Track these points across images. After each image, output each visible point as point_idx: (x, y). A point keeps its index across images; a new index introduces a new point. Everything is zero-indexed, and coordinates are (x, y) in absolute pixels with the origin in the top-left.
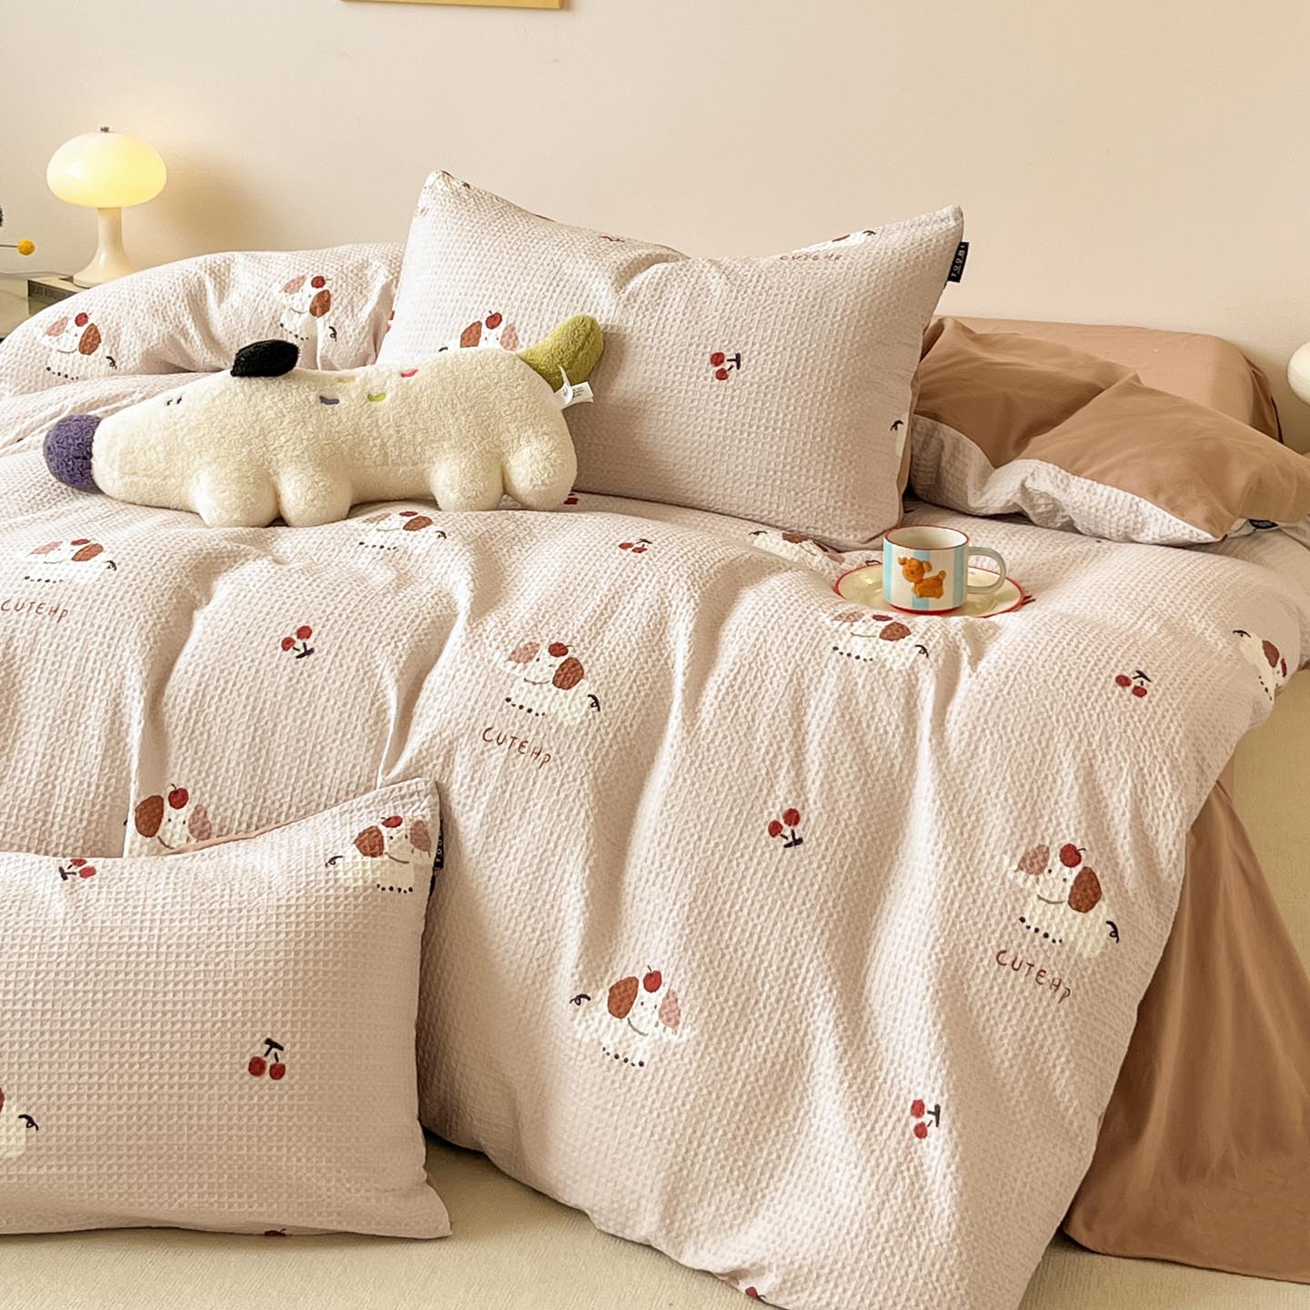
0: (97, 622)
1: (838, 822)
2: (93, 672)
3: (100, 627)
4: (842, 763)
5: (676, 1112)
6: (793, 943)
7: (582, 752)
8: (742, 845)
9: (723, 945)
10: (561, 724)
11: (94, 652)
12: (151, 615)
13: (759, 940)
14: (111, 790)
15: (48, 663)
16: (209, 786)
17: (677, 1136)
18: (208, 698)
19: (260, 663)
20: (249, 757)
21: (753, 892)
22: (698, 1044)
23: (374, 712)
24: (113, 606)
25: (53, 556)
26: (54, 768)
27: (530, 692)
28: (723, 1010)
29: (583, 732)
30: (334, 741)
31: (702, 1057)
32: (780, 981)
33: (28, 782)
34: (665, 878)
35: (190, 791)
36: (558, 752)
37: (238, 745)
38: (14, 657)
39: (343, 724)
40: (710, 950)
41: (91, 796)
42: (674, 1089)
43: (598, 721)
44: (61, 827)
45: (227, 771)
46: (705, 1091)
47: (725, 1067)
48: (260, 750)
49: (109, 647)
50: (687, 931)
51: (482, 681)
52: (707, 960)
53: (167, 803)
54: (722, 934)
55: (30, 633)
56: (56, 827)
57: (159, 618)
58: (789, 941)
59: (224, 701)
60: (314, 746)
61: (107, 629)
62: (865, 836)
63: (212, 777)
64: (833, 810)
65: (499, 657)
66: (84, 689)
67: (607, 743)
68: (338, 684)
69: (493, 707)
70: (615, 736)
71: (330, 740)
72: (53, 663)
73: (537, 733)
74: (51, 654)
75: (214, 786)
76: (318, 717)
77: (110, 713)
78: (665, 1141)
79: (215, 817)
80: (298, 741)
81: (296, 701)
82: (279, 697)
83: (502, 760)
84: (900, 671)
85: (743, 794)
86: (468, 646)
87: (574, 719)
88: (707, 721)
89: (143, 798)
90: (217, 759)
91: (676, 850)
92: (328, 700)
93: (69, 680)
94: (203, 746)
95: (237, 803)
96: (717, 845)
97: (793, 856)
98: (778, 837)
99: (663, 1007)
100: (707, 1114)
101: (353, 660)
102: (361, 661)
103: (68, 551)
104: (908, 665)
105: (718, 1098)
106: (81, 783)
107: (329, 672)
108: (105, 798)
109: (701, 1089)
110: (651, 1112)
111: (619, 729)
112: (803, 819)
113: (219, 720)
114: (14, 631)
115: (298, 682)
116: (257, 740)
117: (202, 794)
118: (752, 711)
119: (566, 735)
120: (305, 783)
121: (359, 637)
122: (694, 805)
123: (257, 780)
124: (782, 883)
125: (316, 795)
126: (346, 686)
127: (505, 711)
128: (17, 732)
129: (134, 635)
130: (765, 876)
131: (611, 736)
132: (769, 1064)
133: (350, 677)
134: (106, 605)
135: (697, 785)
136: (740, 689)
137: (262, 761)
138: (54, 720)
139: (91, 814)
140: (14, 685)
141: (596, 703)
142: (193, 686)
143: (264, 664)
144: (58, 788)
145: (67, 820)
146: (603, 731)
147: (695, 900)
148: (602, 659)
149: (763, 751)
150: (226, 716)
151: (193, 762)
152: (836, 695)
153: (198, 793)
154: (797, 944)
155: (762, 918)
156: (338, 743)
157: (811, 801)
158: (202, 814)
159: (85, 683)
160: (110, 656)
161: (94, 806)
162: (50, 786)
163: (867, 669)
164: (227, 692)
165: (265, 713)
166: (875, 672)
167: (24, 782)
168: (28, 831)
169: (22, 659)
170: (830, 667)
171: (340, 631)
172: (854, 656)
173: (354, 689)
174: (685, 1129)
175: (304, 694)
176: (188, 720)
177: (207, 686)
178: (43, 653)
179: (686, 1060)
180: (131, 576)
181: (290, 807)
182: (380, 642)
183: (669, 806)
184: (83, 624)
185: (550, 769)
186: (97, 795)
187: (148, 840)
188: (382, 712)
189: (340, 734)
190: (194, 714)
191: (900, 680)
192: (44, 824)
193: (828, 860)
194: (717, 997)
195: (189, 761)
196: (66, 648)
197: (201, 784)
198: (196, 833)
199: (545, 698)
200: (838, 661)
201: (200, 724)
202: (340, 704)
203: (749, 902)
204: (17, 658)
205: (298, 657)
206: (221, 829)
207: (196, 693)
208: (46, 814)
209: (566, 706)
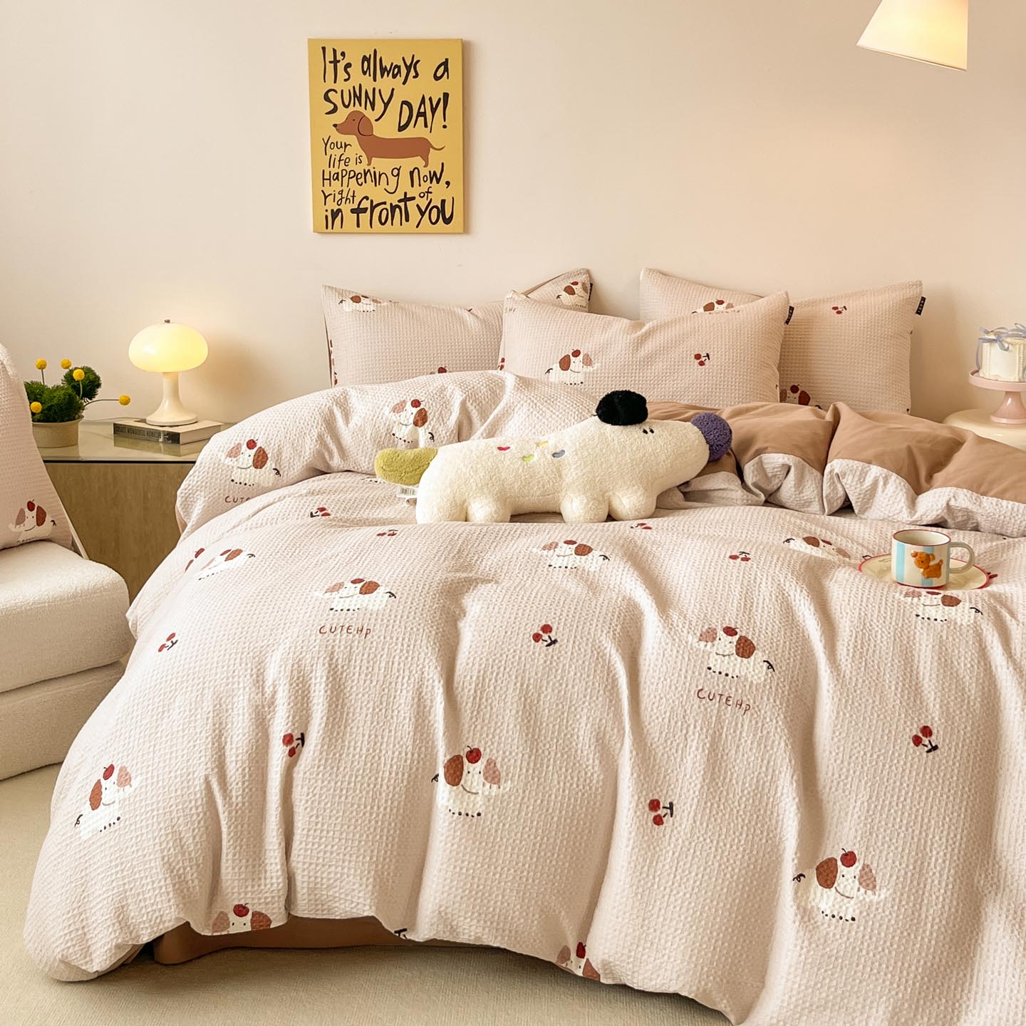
0: (395, 635)
1: (959, 731)
2: (398, 671)
3: (397, 639)
4: (950, 690)
5: (887, 951)
6: (947, 819)
7: (772, 701)
8: (896, 755)
9: (897, 827)
10: (752, 682)
11: (397, 658)
12: (432, 627)
13: (923, 820)
14: (422, 756)
15: (364, 668)
16: (496, 744)
17: (891, 969)
18: (487, 680)
19: (521, 652)
20: (523, 720)
21: (912, 787)
22: (894, 900)
23: (610, 680)
24: (403, 623)
25: (344, 592)
26: (379, 744)
27: (722, 662)
28: (906, 873)
29: (768, 687)
30: (584, 703)
31: (899, 909)
32: (943, 848)
33: (361, 757)
34: (845, 785)
35: (482, 750)
36: (754, 702)
37: (514, 712)
38: (336, 666)
39: (589, 690)
40: (888, 832)
41: (409, 762)
42: (883, 934)
43: (776, 678)
44: (388, 788)
45: (507, 732)
46: (905, 934)
47: (917, 914)
48: (530, 714)
49: (408, 652)
50: (870, 820)
51: (686, 656)
52: (887, 839)
53: (465, 760)
54: (894, 819)
55: (346, 648)
56: (385, 787)
57: (438, 629)
58: (944, 818)
59: (499, 682)
60: (570, 708)
61: (403, 639)
62: (978, 738)
63: (497, 738)
64: (953, 723)
65: (692, 639)
66: (393, 684)
67: (786, 693)
68: (580, 662)
69: (700, 674)
70: (790, 688)
71: (581, 703)
72: (367, 668)
73: (737, 690)
74: (365, 661)
75: (499, 744)
76: (570, 686)
77: (416, 700)
78: (882, 973)
79: (502, 766)
80: (557, 705)
81: (553, 677)
82: (540, 675)
83: (715, 712)
84: (968, 626)
85: (888, 718)
86: (666, 632)
87: (759, 678)
88: (848, 672)
90: (499, 724)
91: (849, 764)
92: (575, 674)
93: (382, 678)
94: (488, 716)
95: (517, 754)
96: (878, 756)
97: (934, 758)
98: (921, 746)
99: (861, 877)
100: (910, 950)
101: (587, 645)
102: (593, 646)
103: (353, 587)
104: (972, 621)
105: (916, 938)
106: (400, 753)
107: (572, 654)
108: (419, 762)
109: (902, 933)
110: (868, 953)
111: (791, 683)
112: (935, 731)
113: (497, 696)
114: (333, 647)
115: (551, 663)
116: (528, 707)
117: (491, 750)
118: (876, 662)
119: (757, 690)
120: (565, 735)
121: (586, 629)
122: (856, 730)
123: (530, 735)
124: (931, 778)
126: (587, 663)
127: (709, 676)
128: (347, 721)
129: (425, 641)
130: (918, 774)
131: (787, 687)
132: (947, 908)
133: (588, 657)
134: (398, 622)
135: (854, 716)
136: (862, 648)
137: (532, 722)
138: (374, 710)
139: (409, 776)
140: (340, 686)
141: (770, 666)
142: (475, 673)
143: (524, 653)
144: (383, 758)
145: (392, 781)
146: (781, 685)
147: (870, 798)
148: (762, 635)
149: (893, 688)
150: (502, 692)
151: (482, 728)
152: (930, 646)
154: (950, 820)
155: (922, 804)
156: (587, 704)
157: (936, 719)
158: (492, 765)
159: (393, 680)
160: (410, 659)
161: (411, 769)
162: (377, 758)
163: (945, 626)
164: (501, 675)
165: (531, 687)
166: (951, 628)
167: (357, 756)
168: (364, 793)
169: (343, 667)
170: (919, 628)
171: (571, 626)
172: (932, 619)
173: (593, 665)
174: (895, 963)
175: (557, 671)
176: (475, 698)
177: (485, 672)
178: (358, 662)
179: (887, 913)
180: (409, 601)
181: (556, 754)
182: (602, 631)
183: (837, 733)
184: (385, 638)
185: (752, 715)
186: (412, 760)
187: (455, 788)
188: (616, 679)
189: (588, 698)
190: (479, 692)
191: (971, 631)
192: (375, 786)
193: (958, 758)
194: (900, 864)
195: (479, 727)
196: (375, 656)
197: (490, 743)
198: (490, 779)
199: (735, 665)
200: (922, 623)
201: (484, 700)
202: (584, 676)
203: (910, 794)
204: (339, 667)
205: (547, 646)
206: (507, 775)
207: (478, 677)
208: (376, 779)
209: (751, 670)
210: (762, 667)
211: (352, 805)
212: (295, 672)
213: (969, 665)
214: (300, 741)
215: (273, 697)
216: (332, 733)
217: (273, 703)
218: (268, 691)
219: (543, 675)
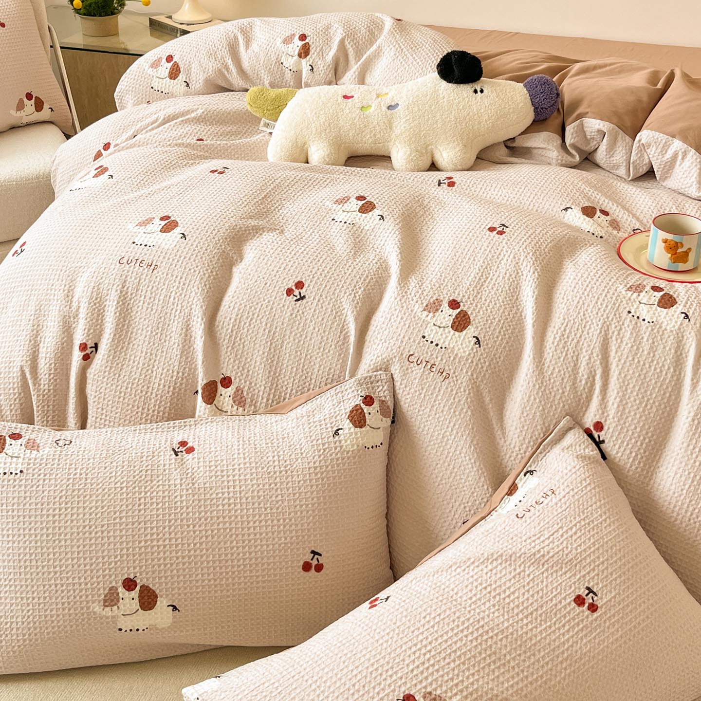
0: (175, 273)
1: (628, 431)
2: (173, 304)
3: (177, 277)
4: (632, 392)
7: (469, 373)
10: (457, 355)
11: (174, 293)
12: (207, 270)
14: (186, 375)
15: (147, 298)
16: (244, 376)
18: (243, 323)
19: (273, 304)
20: (267, 360)
23: (342, 337)
24: (184, 263)
25: (149, 228)
26: (153, 361)
27: (437, 332)
29: (470, 361)
30: (318, 354)
33: (137, 369)
35: (233, 378)
36: (454, 373)
37: (261, 352)
38: (127, 293)
39: (323, 344)
41: (174, 378)
43: (479, 354)
44: (157, 396)
45: (255, 367)
48: (274, 356)
49: (183, 290)
51: (407, 323)
53: (219, 385)
55: (136, 279)
56: (154, 395)
57: (212, 272)
59: (252, 326)
60: (306, 355)
61: (181, 278)
62: (645, 439)
63: (246, 371)
64: (625, 423)
65: (418, 308)
66: (169, 314)
67: (485, 369)
68: (320, 319)
69: (414, 341)
70: (490, 365)
71: (315, 353)
72: (150, 298)
73: (442, 360)
74: (149, 292)
75: (247, 376)
76: (308, 338)
77: (184, 330)
79: (248, 394)
80: (296, 352)
81: (295, 328)
82: (285, 325)
83: (419, 375)
84: (672, 331)
86: (398, 299)
87: (465, 352)
88: (548, 360)
89: (205, 382)
90: (249, 360)
92: (314, 329)
93: (160, 308)
94: (240, 352)
95: (260, 386)
101: (329, 304)
102: (334, 305)
103: (158, 224)
104: (677, 327)
106: (168, 370)
107: (315, 311)
108: (182, 379)
111: (492, 360)
112: (606, 428)
113: (249, 337)
114: (126, 277)
115: (296, 317)
116: (272, 350)
117: (240, 380)
118: (576, 353)
119: (460, 362)
120: (301, 376)
121: (333, 289)
122: (541, 415)
123: (272, 373)
125: (307, 384)
126: (325, 320)
127: (421, 344)
128: (130, 338)
129: (197, 282)
131: (487, 364)
133: (327, 315)
134: (180, 262)
136: (568, 337)
137: (275, 363)
138: (152, 333)
139: (174, 389)
140: (127, 310)
141: (478, 342)
142: (234, 316)
143: (276, 304)
144: (155, 372)
145: (160, 391)
146: (482, 361)
148: (481, 312)
149: (583, 382)
150: (253, 335)
151: (234, 361)
152: (629, 345)
153: (238, 380)
156: (320, 354)
157: (611, 417)
158: (240, 392)
159: (169, 311)
160: (183, 295)
161: (176, 384)
162: (150, 371)
163: (650, 329)
164: (254, 321)
165: (277, 334)
166: (655, 331)
167: (135, 368)
168: (138, 397)
169: (132, 294)
170: (626, 325)
171: (321, 285)
172: (641, 319)
173: (330, 322)
175: (299, 324)
176: (231, 336)
177: (242, 316)
178: (144, 292)
180: (195, 244)
181: (292, 390)
182: (345, 293)
184: (167, 275)
185: (450, 383)
186: (177, 378)
187: (209, 406)
188: (346, 337)
189: (322, 350)
190: (234, 332)
191: (672, 337)
192: (146, 393)
195: (232, 360)
196: (158, 289)
197: (239, 374)
198: (237, 402)
199: (447, 337)
200: (631, 321)
201: (238, 339)
202: (321, 331)
204: (129, 294)
205: (296, 301)
206: (252, 401)
207: (236, 320)
208: (148, 388)
209: (460, 343)
210: (469, 342)
211: (128, 405)
212: (95, 294)
213: (658, 370)
214: (94, 349)
215: (77, 311)
216: (117, 347)
217: (77, 315)
218: (75, 305)
219: (287, 326)
